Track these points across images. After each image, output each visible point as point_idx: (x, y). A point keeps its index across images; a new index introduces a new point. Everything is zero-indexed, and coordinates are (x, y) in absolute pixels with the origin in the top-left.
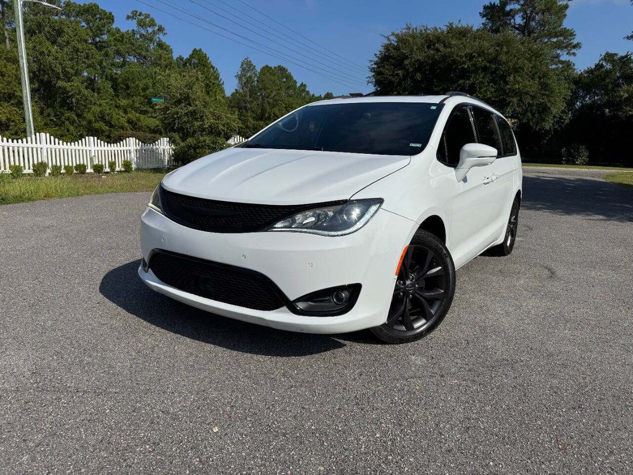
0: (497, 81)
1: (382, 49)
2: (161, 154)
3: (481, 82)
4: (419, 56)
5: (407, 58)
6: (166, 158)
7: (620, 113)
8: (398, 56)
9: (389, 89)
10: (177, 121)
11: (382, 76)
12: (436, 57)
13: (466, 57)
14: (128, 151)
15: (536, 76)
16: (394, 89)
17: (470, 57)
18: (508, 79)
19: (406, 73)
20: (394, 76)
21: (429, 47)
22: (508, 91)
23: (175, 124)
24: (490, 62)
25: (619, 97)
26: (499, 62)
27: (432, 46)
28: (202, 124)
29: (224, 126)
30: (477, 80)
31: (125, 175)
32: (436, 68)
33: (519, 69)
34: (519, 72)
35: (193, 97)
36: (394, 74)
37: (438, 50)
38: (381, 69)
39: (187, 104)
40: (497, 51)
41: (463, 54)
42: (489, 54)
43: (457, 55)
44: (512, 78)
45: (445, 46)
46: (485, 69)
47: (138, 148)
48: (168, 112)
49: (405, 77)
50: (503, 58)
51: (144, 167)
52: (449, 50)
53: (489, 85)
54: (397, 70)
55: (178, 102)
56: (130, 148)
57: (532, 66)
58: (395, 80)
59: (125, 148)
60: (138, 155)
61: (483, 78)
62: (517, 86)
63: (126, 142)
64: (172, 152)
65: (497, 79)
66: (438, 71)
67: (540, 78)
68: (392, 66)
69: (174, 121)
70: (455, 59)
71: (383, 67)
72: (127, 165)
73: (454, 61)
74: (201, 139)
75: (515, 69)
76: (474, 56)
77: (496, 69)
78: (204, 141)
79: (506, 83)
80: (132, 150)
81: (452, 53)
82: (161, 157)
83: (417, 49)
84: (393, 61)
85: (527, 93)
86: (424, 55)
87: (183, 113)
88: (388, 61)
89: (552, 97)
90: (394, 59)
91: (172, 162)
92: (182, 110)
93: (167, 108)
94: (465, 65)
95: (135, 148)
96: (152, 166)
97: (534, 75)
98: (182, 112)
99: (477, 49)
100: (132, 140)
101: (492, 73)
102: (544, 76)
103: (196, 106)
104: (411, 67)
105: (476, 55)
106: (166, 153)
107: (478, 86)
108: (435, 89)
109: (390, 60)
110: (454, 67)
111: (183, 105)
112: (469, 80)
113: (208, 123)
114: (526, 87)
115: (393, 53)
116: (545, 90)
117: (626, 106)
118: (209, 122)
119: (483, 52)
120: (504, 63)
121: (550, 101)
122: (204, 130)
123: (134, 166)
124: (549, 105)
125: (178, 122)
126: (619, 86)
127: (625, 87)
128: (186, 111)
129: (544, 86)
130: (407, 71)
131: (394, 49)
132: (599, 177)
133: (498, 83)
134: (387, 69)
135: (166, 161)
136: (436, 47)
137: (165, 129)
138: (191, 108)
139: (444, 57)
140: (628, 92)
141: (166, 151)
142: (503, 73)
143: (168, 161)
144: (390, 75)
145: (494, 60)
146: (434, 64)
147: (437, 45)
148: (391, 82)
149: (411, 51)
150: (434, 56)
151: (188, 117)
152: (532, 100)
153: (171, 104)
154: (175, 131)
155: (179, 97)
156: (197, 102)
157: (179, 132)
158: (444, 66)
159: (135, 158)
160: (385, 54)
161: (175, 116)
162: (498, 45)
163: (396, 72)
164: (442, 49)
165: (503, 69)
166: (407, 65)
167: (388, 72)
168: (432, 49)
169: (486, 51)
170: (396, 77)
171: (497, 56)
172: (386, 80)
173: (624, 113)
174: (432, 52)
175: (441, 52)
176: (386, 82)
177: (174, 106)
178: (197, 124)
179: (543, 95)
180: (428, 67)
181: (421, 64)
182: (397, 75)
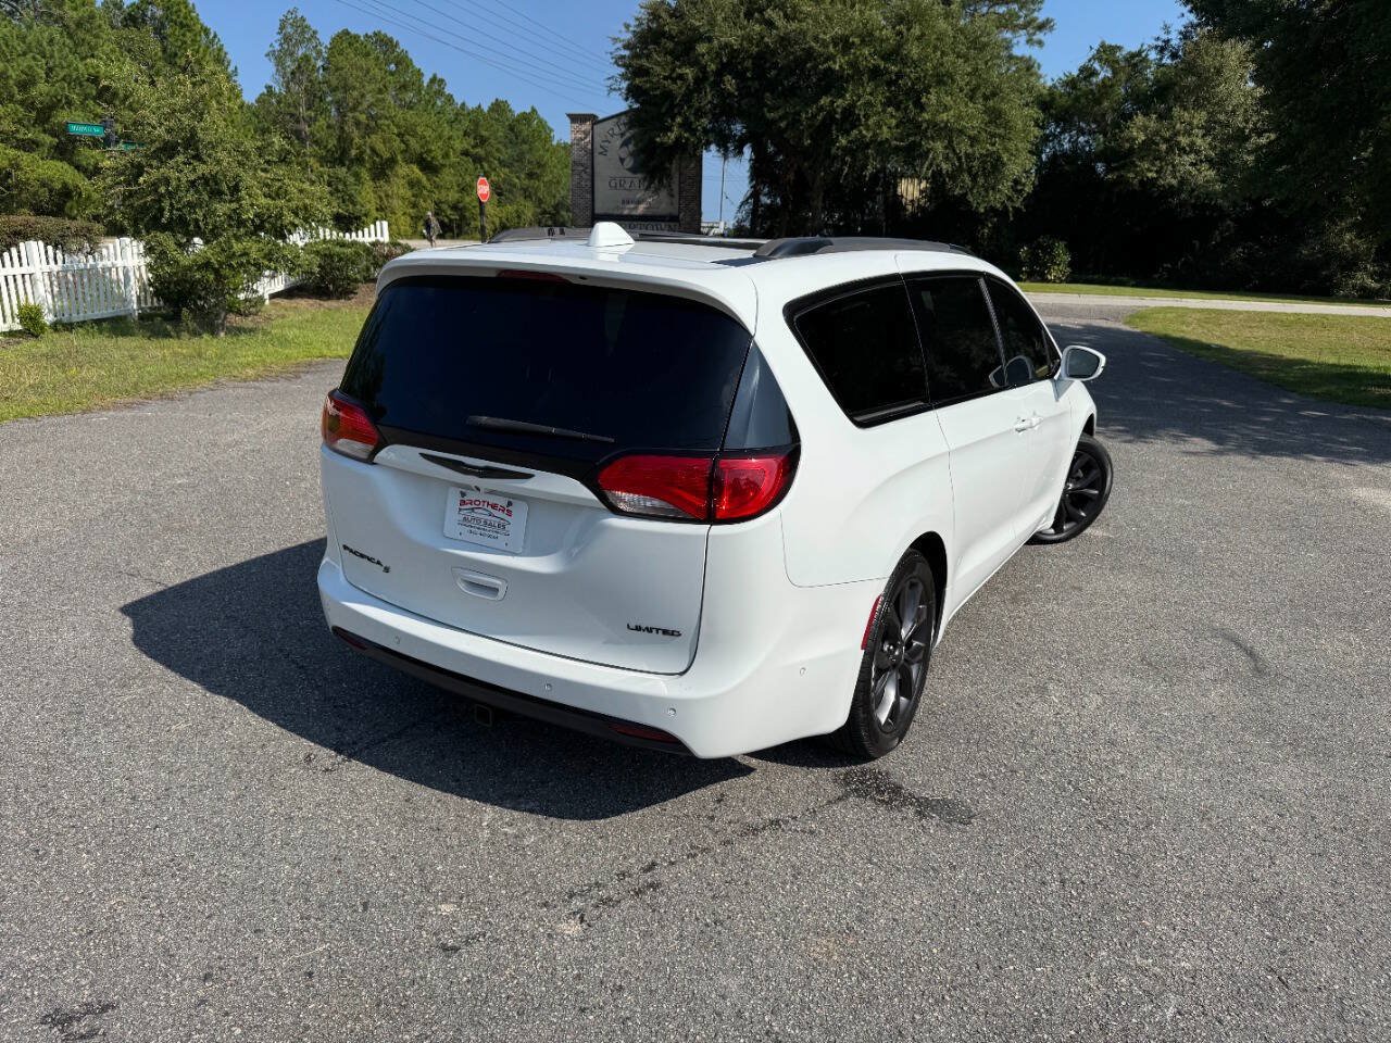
0: (901, 102)
1: (643, 14)
2: (118, 280)
3: (869, 104)
4: (730, 36)
5: (701, 38)
6: (133, 292)
7: (1131, 175)
8: (681, 33)
9: (664, 110)
10: (166, 204)
11: (645, 79)
12: (766, 39)
13: (835, 45)
14: (27, 277)
15: (979, 94)
16: (676, 111)
17: (844, 44)
18: (924, 100)
19: (701, 75)
20: (674, 81)
21: (749, 15)
22: (925, 125)
23: (161, 210)
24: (886, 57)
25: (1127, 141)
26: (904, 61)
27: (756, 15)
28: (234, 210)
29: (296, 215)
30: (859, 97)
31: (28, 344)
32: (768, 65)
33: (943, 76)
34: (945, 84)
35: (208, 139)
36: (674, 75)
37: (770, 24)
38: (644, 62)
39: (194, 157)
40: (900, 33)
41: (827, 37)
42: (882, 41)
43: (816, 39)
44: (933, 98)
45: (786, 16)
46: (875, 73)
47: (56, 268)
48: (141, 179)
49: (699, 81)
50: (914, 51)
51: (76, 318)
52: (794, 25)
53: (884, 111)
54: (680, 68)
55: (167, 151)
56: (31, 270)
57: (969, 70)
58: (677, 88)
59: (18, 270)
60: (56, 289)
61: (871, 94)
62: (944, 116)
63: (19, 252)
64: (147, 276)
65: (901, 98)
66: (773, 73)
67: (986, 98)
68: (669, 57)
69: (160, 201)
70: (811, 48)
71: (648, 57)
72: (31, 319)
73: (809, 53)
74: (237, 247)
75: (938, 75)
76: (853, 43)
77: (899, 75)
78: (245, 254)
79: (921, 108)
80: (38, 276)
81: (803, 33)
82: (119, 287)
83: (725, 19)
84: (670, 45)
85: (961, 132)
86: (739, 33)
87: (184, 180)
88: (658, 44)
89: (1009, 139)
90: (671, 38)
91: (149, 300)
92: (178, 171)
93: (139, 170)
94: (835, 63)
95: (46, 269)
96: (98, 314)
97: (973, 91)
98: (179, 180)
99: (858, 27)
100: (34, 249)
101: (890, 83)
102: (994, 94)
103: (219, 162)
104: (712, 61)
105: (857, 40)
106: (132, 278)
107: (862, 113)
108: (768, 115)
109: (664, 40)
110: (809, 65)
111: (180, 158)
112: (843, 96)
113: (252, 205)
114: (959, 117)
115: (671, 27)
116: (997, 126)
117: (1142, 159)
118: (255, 201)
119: (871, 34)
120: (914, 62)
121: (1006, 150)
122: (241, 223)
123: (48, 319)
124: (1005, 158)
125: (171, 205)
126: (1129, 117)
127: (1140, 119)
128: (192, 178)
129: (995, 116)
130: (703, 69)
131: (671, 16)
132: (1117, 319)
133: (903, 106)
134: (658, 64)
135: (134, 298)
136: (767, 16)
137: (135, 223)
138: (202, 169)
139: (784, 40)
140: (1145, 128)
141: (131, 274)
142: (913, 84)
143: (139, 297)
144: (665, 78)
145: (893, 55)
146: (763, 58)
147: (769, 13)
148: (668, 95)
149: (712, 23)
150: (763, 38)
151: (197, 192)
152: (972, 146)
153: (146, 156)
154: (164, 228)
155: (167, 137)
156: (221, 155)
157: (172, 231)
158: (785, 62)
159: (50, 297)
160: (650, 28)
161: (162, 190)
162: (901, 20)
163: (679, 71)
164: (780, 22)
165: (912, 76)
166: (703, 55)
167: (658, 69)
168: (757, 21)
169: (877, 33)
170: (679, 82)
171: (900, 46)
172: (656, 89)
173: (1137, 174)
174: (757, 28)
175: (777, 28)
176: (658, 92)
177: (155, 163)
178: (222, 208)
179: (993, 136)
180: (748, 63)
181: (734, 53)
182: (681, 77)
